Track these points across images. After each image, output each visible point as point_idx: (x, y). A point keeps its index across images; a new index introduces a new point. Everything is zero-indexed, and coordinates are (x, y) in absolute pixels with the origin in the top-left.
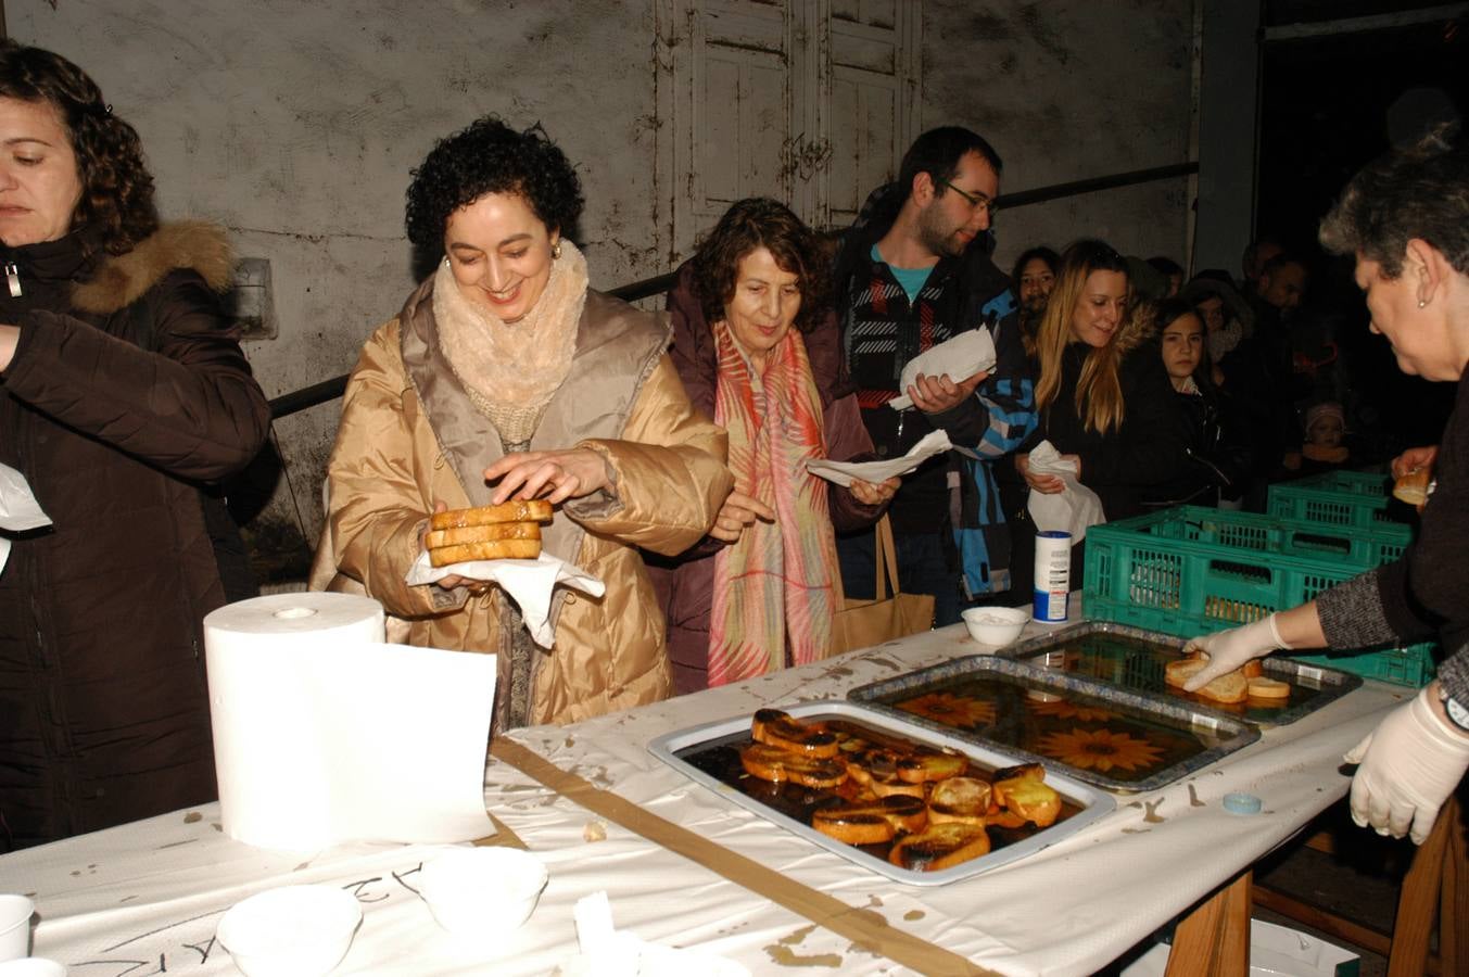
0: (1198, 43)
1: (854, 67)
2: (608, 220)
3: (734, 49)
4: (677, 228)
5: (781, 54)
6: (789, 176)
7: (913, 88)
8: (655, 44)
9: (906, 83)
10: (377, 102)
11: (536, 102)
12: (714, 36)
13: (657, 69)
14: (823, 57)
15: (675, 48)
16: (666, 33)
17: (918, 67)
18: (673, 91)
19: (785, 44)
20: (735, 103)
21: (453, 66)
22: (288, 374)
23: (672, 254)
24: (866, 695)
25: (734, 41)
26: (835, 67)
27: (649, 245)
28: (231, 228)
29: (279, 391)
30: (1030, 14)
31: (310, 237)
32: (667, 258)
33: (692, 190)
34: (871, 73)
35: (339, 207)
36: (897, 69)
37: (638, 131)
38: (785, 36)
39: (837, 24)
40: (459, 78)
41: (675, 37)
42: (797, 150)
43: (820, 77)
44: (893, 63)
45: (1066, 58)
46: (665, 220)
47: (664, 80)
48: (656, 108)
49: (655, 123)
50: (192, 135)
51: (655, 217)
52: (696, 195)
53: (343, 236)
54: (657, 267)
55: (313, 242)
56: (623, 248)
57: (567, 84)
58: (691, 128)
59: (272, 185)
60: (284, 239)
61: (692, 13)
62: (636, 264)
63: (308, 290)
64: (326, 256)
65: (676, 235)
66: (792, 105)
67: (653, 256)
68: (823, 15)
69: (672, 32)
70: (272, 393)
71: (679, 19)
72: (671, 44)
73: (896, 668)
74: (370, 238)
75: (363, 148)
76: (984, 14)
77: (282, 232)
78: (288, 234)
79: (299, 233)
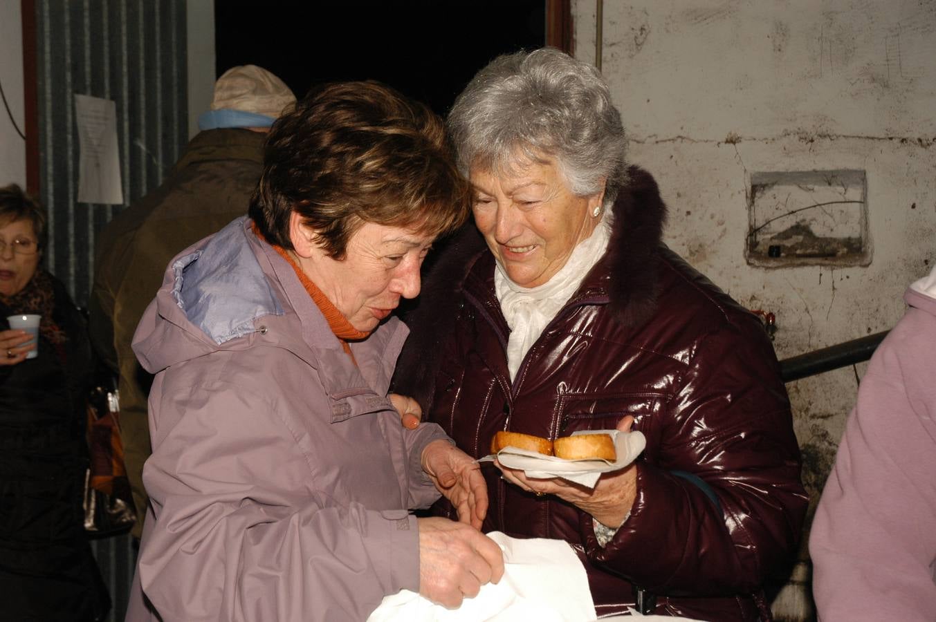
22: (881, 309)
29: (869, 330)
31: (920, 140)
50: (782, 30)
55: (923, 146)
59: (874, 80)
60: (885, 145)
63: (913, 207)
70: (860, 332)
77: (883, 136)
78: (891, 139)
79: (905, 136)
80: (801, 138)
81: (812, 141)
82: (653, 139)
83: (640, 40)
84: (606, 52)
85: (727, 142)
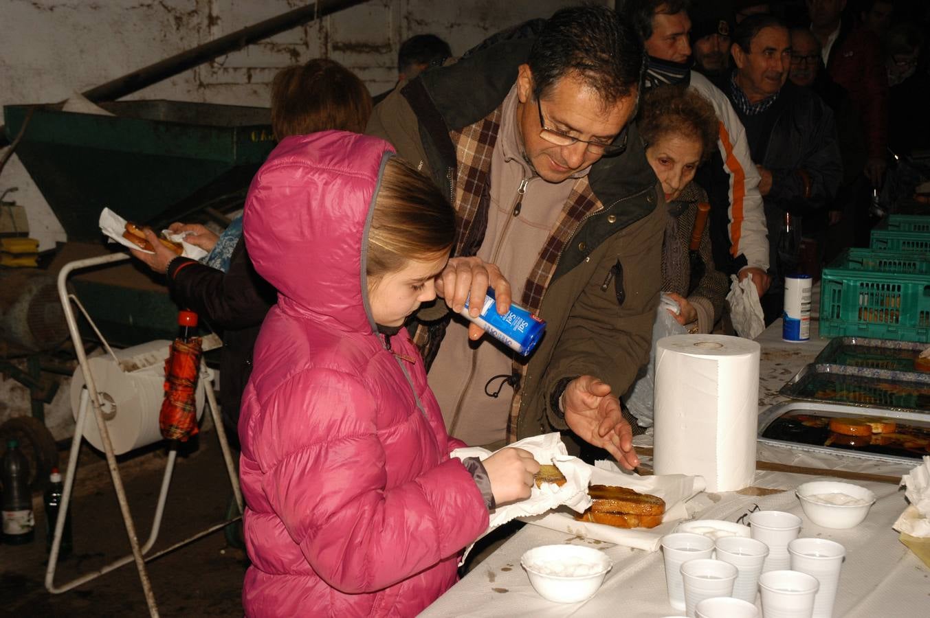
27: (191, 7)
32: (206, 22)
54: (198, 34)
56: (170, 12)
62: (180, 28)
67: (195, 20)
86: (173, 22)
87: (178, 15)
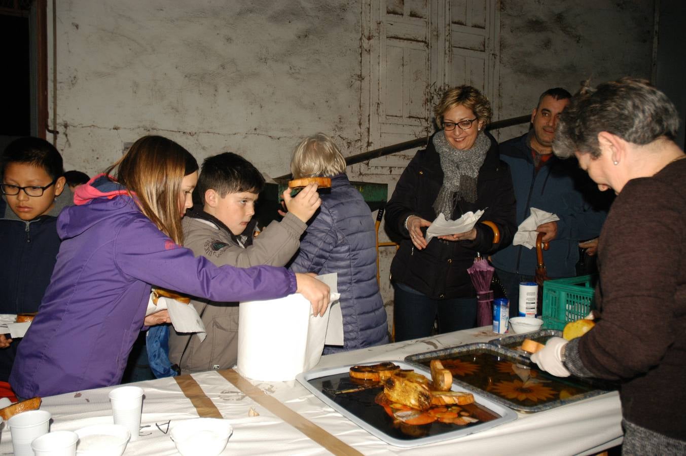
0: (656, 28)
1: (464, 48)
2: (336, 125)
3: (401, 41)
4: (371, 130)
5: (425, 42)
6: (429, 103)
7: (495, 58)
8: (361, 39)
9: (491, 55)
10: (224, 69)
11: (301, 68)
12: (390, 34)
13: (362, 51)
14: (447, 43)
15: (371, 41)
16: (366, 33)
17: (498, 48)
18: (370, 62)
19: (427, 38)
20: (401, 68)
21: (261, 51)
23: (368, 142)
24: (414, 358)
25: (401, 37)
26: (453, 48)
27: (357, 138)
28: (152, 129)
30: (559, 18)
31: (190, 133)
32: (366, 145)
33: (379, 111)
34: (472, 51)
35: (204, 119)
36: (486, 48)
37: (352, 82)
38: (427, 34)
39: (455, 27)
40: (263, 57)
41: (371, 35)
42: (432, 90)
43: (445, 54)
44: (484, 46)
45: (579, 40)
46: (365, 125)
47: (365, 56)
48: (361, 70)
49: (361, 78)
50: (136, 85)
51: (360, 124)
52: (381, 113)
53: (206, 133)
54: (361, 149)
55: (191, 135)
56: (344, 140)
57: (317, 59)
58: (379, 80)
59: (173, 108)
61: (380, 23)
62: (350, 147)
64: (197, 142)
65: (370, 133)
66: (431, 68)
67: (359, 144)
68: (447, 23)
69: (370, 33)
71: (373, 26)
72: (369, 38)
73: (435, 346)
74: (219, 134)
75: (216, 90)
76: (534, 19)
77: (176, 130)
78: (179, 132)
79: (185, 131)
80: (145, 129)
81: (149, 131)
82: (81, 126)
83: (74, 82)
84: (58, 86)
85: (114, 129)
86: (345, 144)
87: (349, 141)
